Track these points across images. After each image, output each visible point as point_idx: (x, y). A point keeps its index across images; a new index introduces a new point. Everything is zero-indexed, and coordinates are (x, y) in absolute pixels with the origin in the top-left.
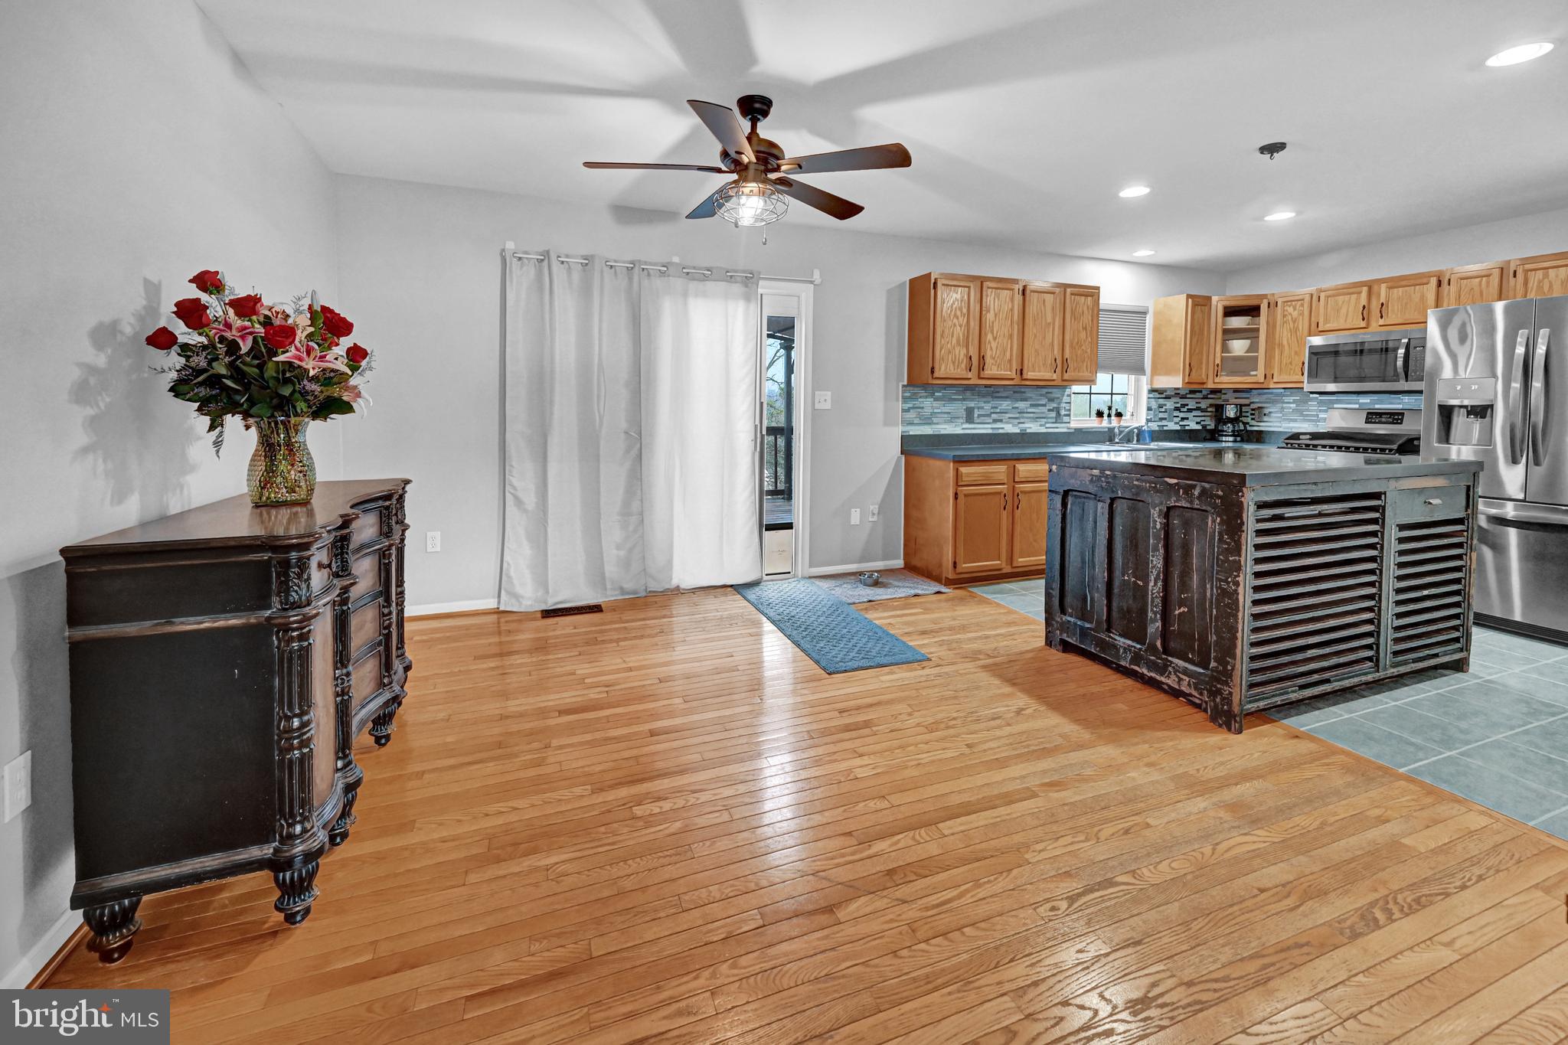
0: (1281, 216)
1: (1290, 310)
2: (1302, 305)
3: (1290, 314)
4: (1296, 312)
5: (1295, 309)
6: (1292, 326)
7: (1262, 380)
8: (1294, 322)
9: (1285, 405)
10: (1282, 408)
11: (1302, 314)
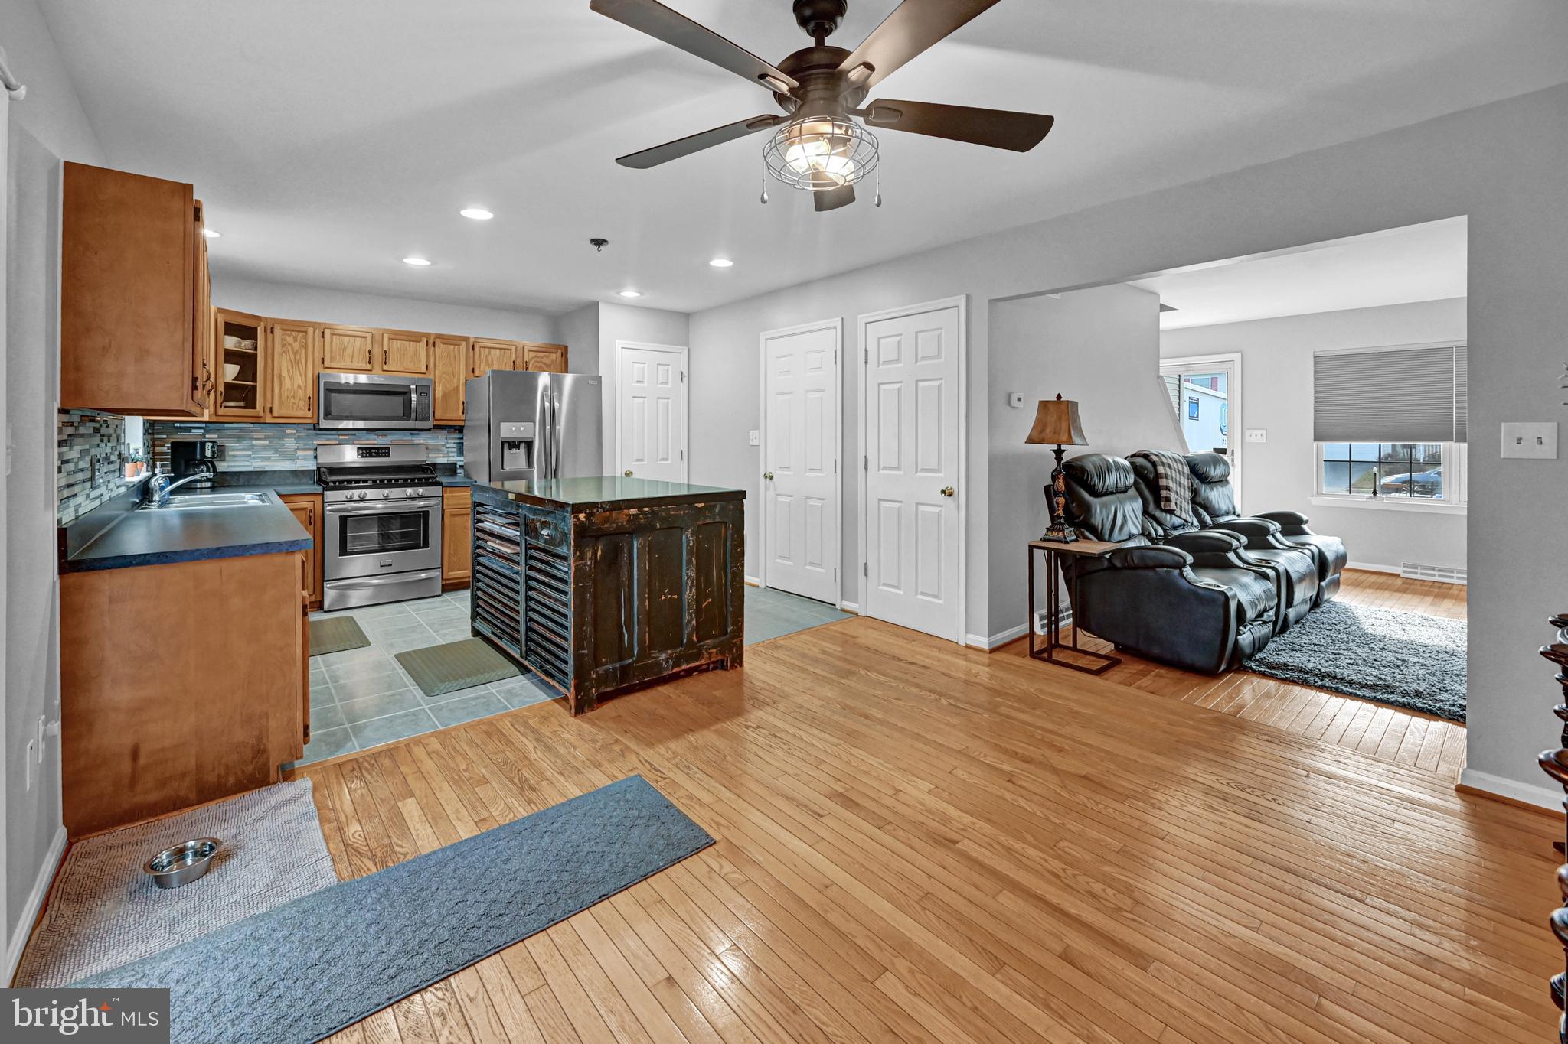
0: (417, 261)
1: (290, 340)
2: (305, 338)
3: (290, 344)
4: (297, 344)
5: (295, 339)
6: (293, 359)
7: (262, 414)
8: (295, 353)
9: (254, 442)
10: (253, 445)
11: (306, 346)
